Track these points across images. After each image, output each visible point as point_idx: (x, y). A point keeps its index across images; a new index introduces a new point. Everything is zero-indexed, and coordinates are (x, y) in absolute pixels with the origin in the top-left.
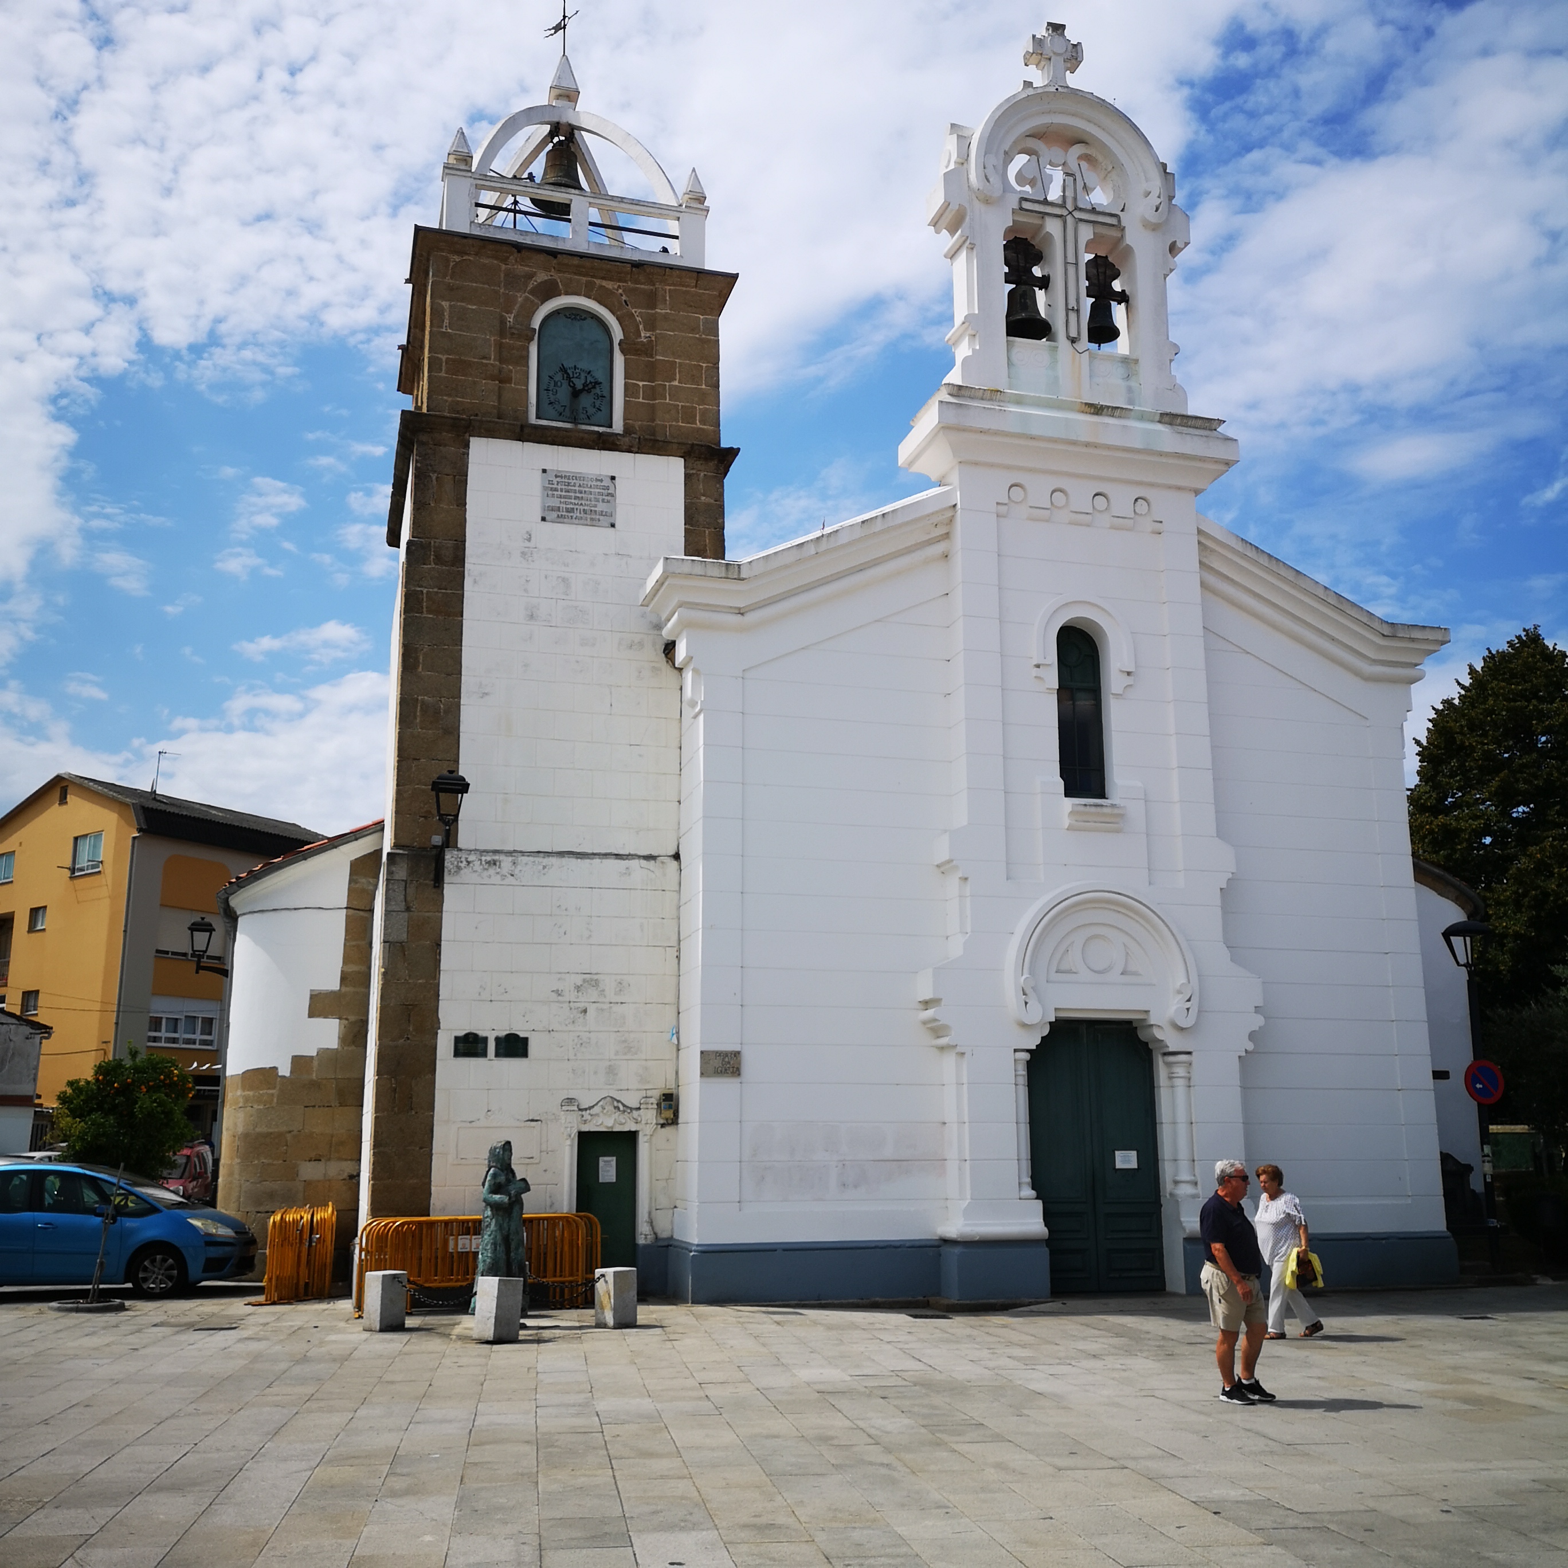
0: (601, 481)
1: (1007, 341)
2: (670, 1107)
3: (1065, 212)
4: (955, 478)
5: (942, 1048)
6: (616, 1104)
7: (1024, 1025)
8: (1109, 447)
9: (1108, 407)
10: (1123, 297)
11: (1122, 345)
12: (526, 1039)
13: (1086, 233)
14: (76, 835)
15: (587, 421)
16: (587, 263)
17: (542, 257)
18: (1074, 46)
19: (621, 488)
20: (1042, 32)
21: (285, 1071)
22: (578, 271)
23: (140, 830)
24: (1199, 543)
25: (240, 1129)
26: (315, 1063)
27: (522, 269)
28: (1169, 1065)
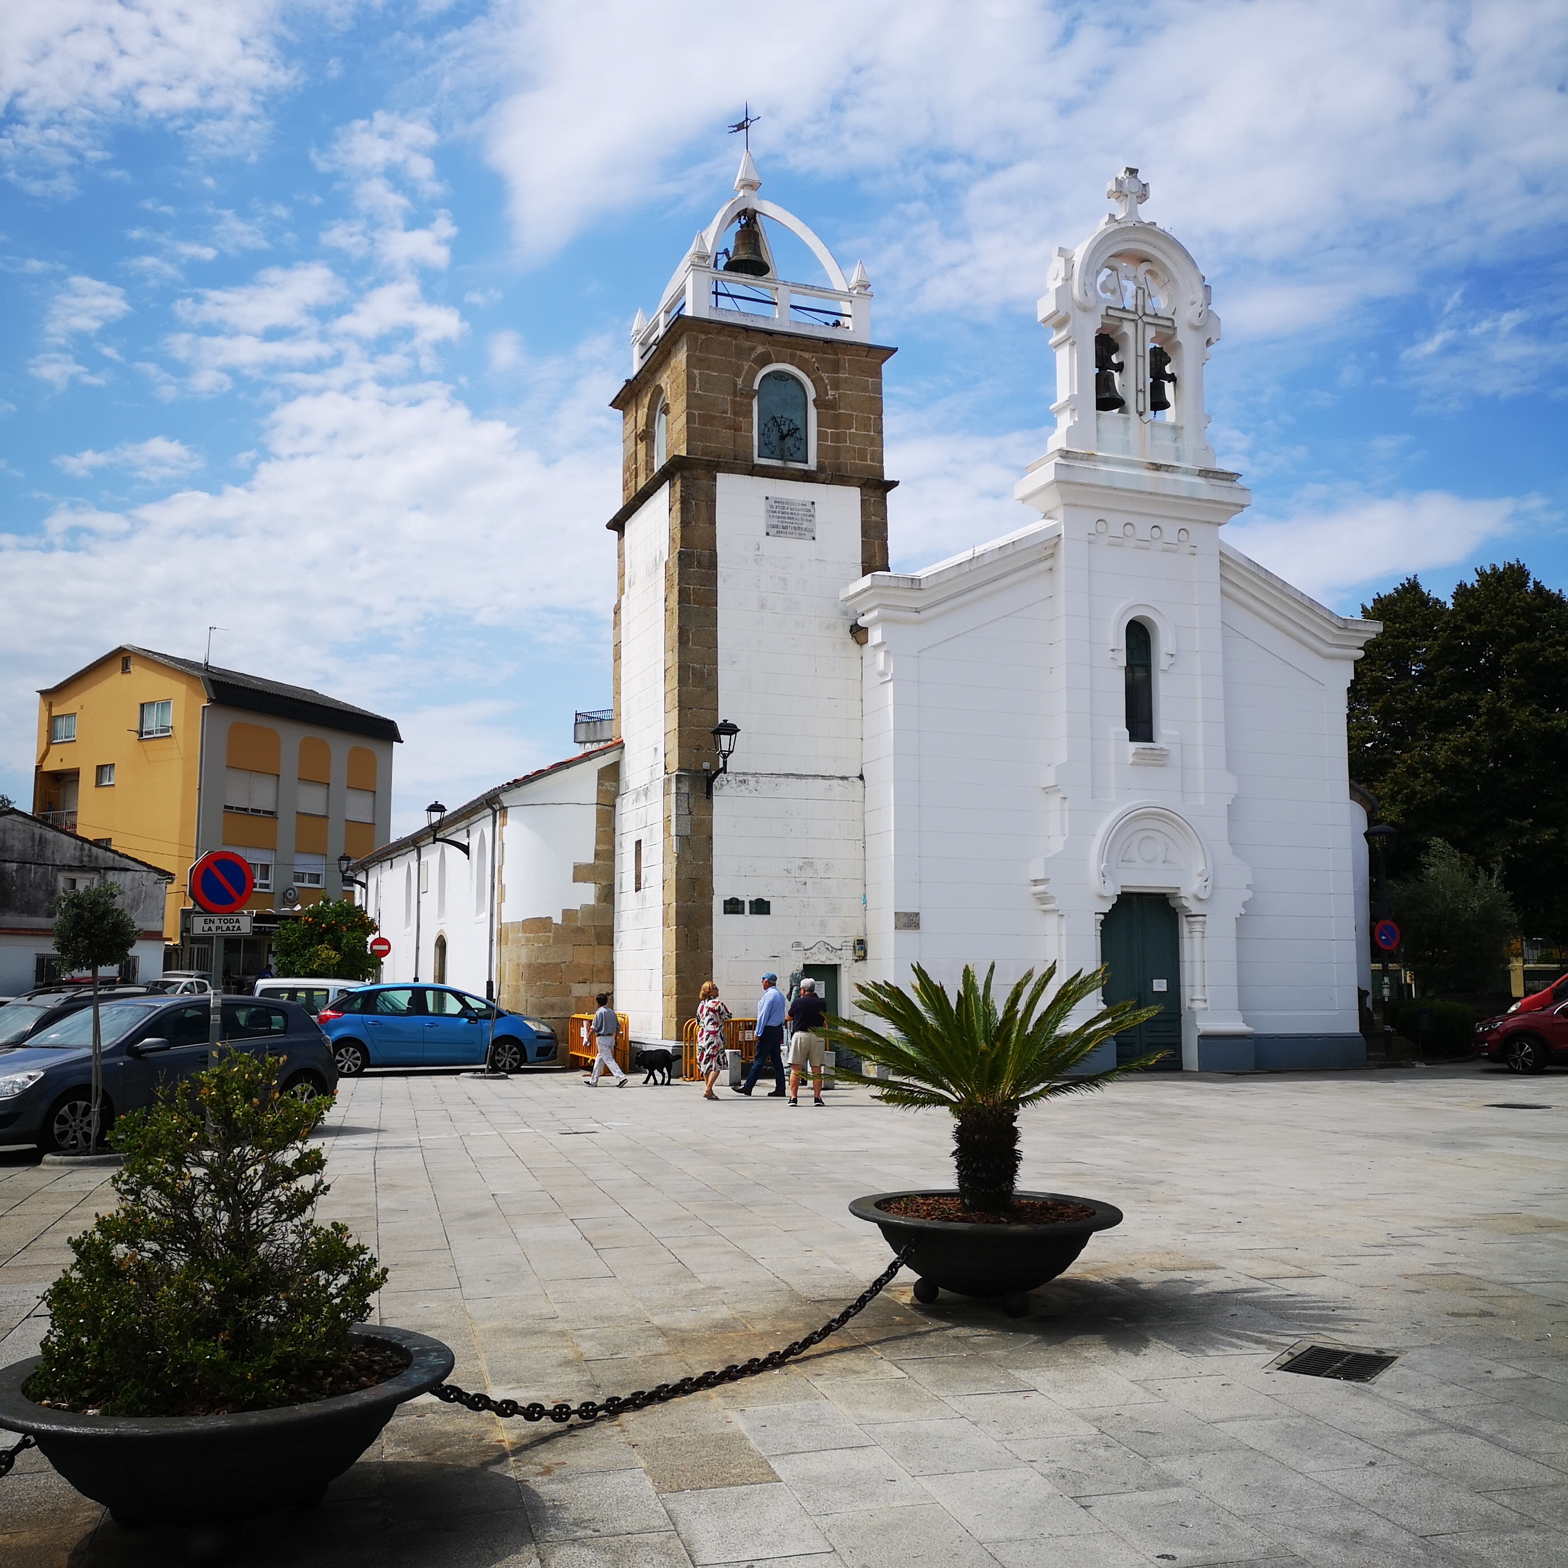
0: (805, 505)
1: (1097, 414)
2: (862, 949)
3: (1137, 318)
4: (1060, 514)
5: (1045, 911)
6: (827, 946)
7: (1102, 897)
8: (1165, 495)
9: (1165, 465)
10: (1172, 378)
11: (1169, 415)
12: (769, 902)
13: (1151, 332)
14: (142, 702)
15: (791, 458)
16: (793, 340)
17: (762, 335)
18: (1144, 185)
19: (819, 511)
20: (1122, 175)
21: (558, 919)
22: (786, 345)
23: (210, 700)
24: (1221, 561)
25: (524, 960)
26: (579, 915)
27: (748, 344)
28: (1189, 923)
